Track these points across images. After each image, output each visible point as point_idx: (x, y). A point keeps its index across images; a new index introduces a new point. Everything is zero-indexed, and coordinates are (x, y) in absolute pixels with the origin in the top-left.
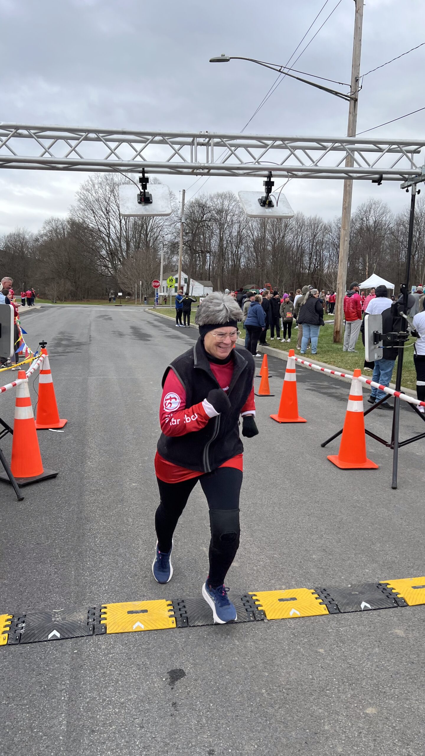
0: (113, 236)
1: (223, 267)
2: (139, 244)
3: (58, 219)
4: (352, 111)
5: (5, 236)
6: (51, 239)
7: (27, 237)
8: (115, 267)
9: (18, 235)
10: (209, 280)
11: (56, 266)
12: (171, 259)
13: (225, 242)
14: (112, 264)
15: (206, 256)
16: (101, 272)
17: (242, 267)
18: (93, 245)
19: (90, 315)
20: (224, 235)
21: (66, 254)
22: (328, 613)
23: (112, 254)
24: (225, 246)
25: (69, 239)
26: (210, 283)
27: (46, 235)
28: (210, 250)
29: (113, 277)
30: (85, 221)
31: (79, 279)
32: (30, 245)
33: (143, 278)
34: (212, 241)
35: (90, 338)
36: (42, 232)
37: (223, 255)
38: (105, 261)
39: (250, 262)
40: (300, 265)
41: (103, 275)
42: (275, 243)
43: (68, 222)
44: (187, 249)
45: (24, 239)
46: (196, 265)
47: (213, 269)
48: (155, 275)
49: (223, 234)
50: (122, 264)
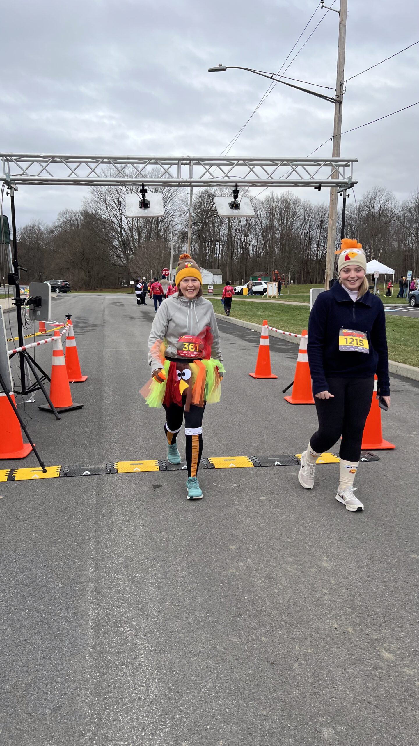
0: (125, 226)
1: (232, 256)
2: (150, 234)
3: (72, 211)
4: (337, 112)
5: (21, 229)
6: (66, 231)
7: (42, 228)
8: (127, 257)
9: (34, 227)
10: (219, 268)
11: (70, 257)
12: (182, 248)
13: (234, 231)
14: (125, 254)
15: (215, 245)
16: (113, 262)
17: (251, 255)
18: (106, 235)
19: (103, 302)
20: (233, 223)
21: (80, 245)
22: (253, 466)
23: (125, 244)
24: (234, 234)
25: (83, 230)
26: (219, 271)
27: (60, 226)
28: (220, 238)
29: (126, 267)
30: (97, 213)
31: (92, 269)
32: (45, 236)
33: (154, 267)
34: (221, 230)
35: (104, 321)
36: (57, 223)
37: (232, 243)
38: (118, 252)
39: (259, 250)
40: (308, 253)
41: (116, 265)
42: (283, 231)
43: (82, 213)
44: (196, 238)
45: (39, 230)
46: (206, 254)
47: (222, 257)
48: (166, 264)
49: (231, 223)
50: (134, 254)
